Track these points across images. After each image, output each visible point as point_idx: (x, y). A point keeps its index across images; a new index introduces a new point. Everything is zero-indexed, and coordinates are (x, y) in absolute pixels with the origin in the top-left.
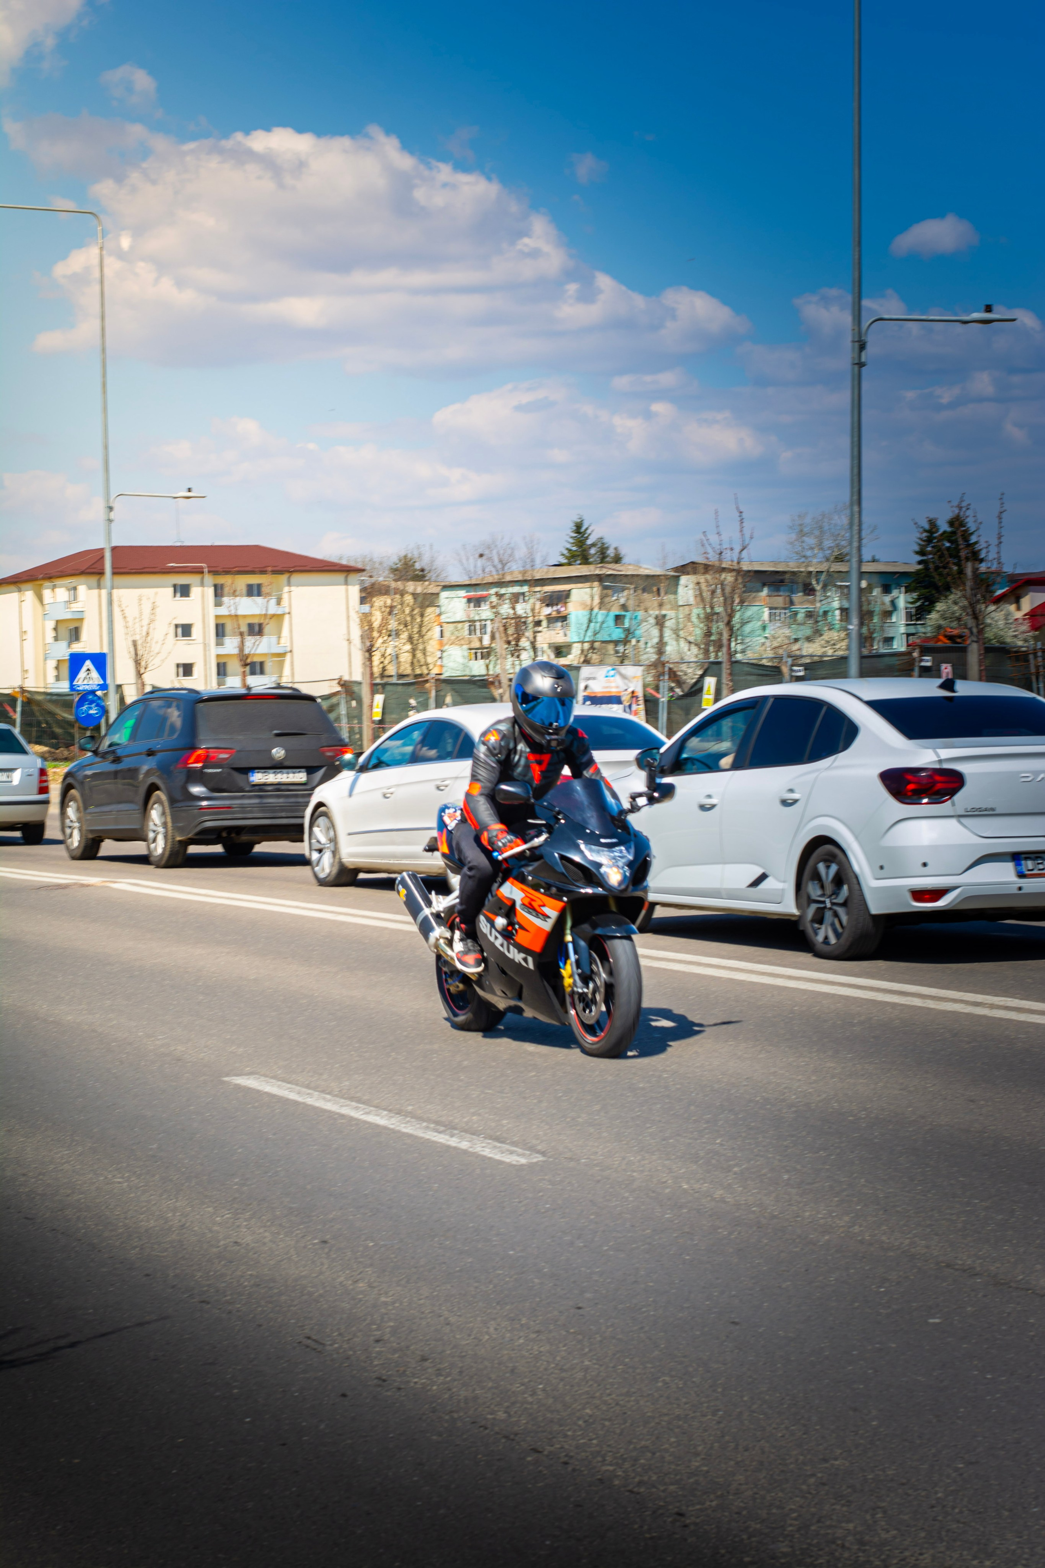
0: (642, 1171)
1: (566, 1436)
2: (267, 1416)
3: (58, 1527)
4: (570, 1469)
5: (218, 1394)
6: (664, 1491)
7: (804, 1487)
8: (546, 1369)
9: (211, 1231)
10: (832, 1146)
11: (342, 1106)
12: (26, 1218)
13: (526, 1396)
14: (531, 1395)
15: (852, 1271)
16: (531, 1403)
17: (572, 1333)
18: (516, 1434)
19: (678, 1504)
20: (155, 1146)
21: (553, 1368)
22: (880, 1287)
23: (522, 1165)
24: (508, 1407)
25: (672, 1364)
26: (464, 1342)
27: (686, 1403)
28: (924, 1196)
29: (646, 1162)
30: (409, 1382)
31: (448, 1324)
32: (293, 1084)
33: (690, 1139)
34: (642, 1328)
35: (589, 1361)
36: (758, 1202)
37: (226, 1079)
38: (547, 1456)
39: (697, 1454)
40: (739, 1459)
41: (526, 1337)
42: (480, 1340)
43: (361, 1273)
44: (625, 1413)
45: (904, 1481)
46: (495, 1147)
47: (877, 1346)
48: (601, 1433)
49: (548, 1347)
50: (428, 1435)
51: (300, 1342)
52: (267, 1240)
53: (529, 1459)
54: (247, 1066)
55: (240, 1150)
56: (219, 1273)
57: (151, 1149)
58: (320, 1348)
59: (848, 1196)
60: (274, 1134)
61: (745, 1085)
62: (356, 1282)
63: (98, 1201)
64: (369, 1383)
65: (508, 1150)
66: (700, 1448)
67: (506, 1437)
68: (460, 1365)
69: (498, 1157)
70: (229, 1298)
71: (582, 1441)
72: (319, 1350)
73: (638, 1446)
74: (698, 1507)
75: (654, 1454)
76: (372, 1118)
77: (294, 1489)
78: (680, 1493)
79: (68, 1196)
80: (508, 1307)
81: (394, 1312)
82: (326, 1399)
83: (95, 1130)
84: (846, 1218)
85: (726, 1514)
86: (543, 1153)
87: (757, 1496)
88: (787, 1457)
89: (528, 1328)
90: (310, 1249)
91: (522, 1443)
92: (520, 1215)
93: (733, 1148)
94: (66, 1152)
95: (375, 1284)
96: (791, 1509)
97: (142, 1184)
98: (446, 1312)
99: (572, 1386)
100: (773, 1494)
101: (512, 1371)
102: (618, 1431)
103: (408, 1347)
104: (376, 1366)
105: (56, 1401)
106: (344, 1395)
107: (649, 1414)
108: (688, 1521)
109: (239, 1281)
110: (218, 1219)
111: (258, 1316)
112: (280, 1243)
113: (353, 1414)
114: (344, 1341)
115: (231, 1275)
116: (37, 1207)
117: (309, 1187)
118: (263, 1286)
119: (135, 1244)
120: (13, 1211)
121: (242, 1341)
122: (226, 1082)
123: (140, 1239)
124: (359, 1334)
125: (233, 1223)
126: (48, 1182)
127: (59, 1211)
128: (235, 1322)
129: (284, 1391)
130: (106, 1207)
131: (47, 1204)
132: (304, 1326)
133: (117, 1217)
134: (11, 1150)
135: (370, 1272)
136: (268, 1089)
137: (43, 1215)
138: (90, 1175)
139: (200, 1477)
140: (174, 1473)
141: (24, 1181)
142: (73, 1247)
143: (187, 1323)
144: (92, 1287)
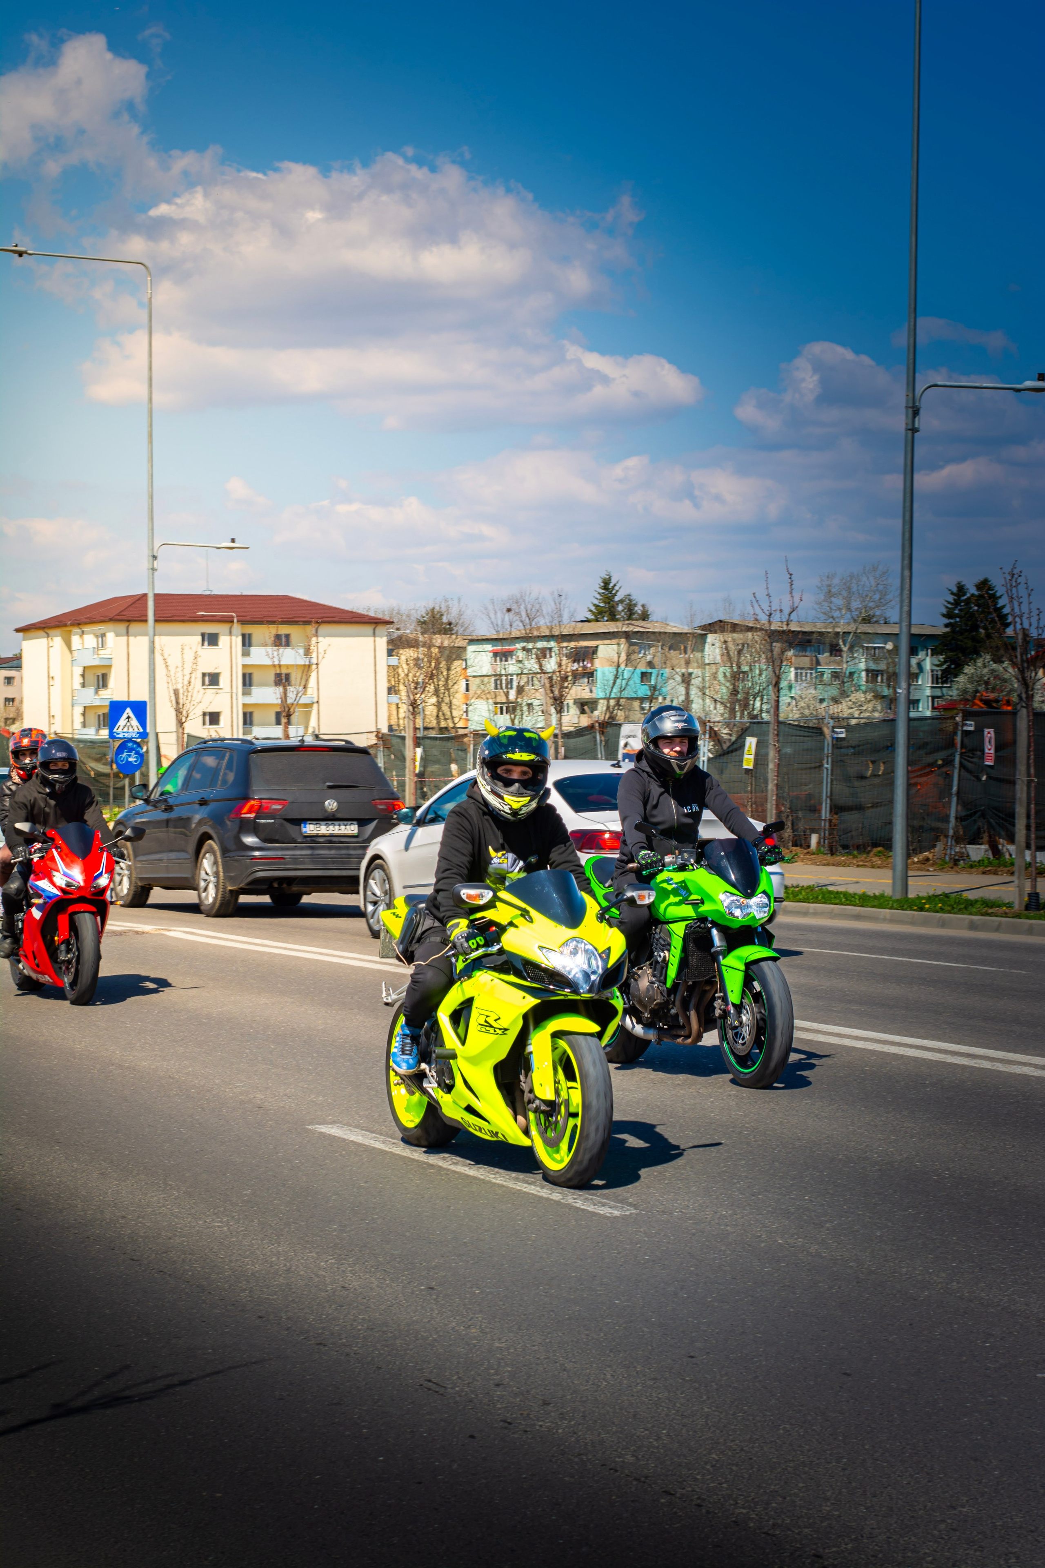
0: (736, 1225)
1: (696, 1480)
2: (399, 1456)
3: (211, 1558)
4: (704, 1511)
5: (347, 1433)
6: (799, 1534)
7: (935, 1532)
8: (667, 1415)
9: (317, 1276)
10: (920, 1204)
11: (429, 1156)
12: (132, 1260)
13: (651, 1440)
14: (656, 1440)
15: (956, 1326)
16: (657, 1448)
17: (690, 1381)
18: (646, 1477)
19: (815, 1547)
20: (249, 1192)
21: (674, 1414)
22: (985, 1342)
23: (616, 1217)
24: (635, 1451)
25: (790, 1412)
26: (582, 1388)
27: (809, 1451)
28: (1018, 1254)
29: (738, 1216)
30: (534, 1425)
31: (565, 1370)
32: (376, 1134)
33: (779, 1194)
34: (756, 1377)
35: (708, 1408)
36: (854, 1258)
37: (309, 1127)
38: (680, 1498)
39: (828, 1500)
40: (869, 1505)
41: (643, 1384)
42: (600, 1386)
43: (472, 1318)
44: (751, 1459)
45: (1033, 1528)
46: (586, 1199)
47: (990, 1398)
48: (729, 1476)
49: (666, 1394)
50: (561, 1476)
51: (421, 1385)
52: (374, 1285)
53: (662, 1501)
54: (330, 1115)
55: (334, 1198)
56: (331, 1317)
57: (246, 1194)
58: (442, 1391)
59: (942, 1253)
60: (366, 1182)
61: (826, 1143)
62: (468, 1327)
63: (201, 1244)
64: (496, 1425)
65: (599, 1202)
66: (829, 1494)
67: (638, 1480)
68: (583, 1410)
69: (591, 1208)
70: (344, 1341)
71: (712, 1485)
72: (441, 1393)
73: (768, 1491)
74: (834, 1549)
75: (785, 1498)
77: (436, 1526)
78: (815, 1536)
79: (170, 1238)
80: (621, 1355)
81: (509, 1357)
82: (455, 1440)
83: (187, 1175)
84: (944, 1275)
85: (863, 1556)
86: (635, 1206)
87: (890, 1540)
88: (916, 1504)
89: (645, 1376)
90: (417, 1294)
91: (653, 1486)
92: (621, 1266)
93: (823, 1205)
94: (162, 1196)
95: (487, 1330)
96: (926, 1553)
97: (242, 1229)
98: (561, 1359)
99: (695, 1432)
100: (906, 1539)
101: (635, 1416)
102: (746, 1476)
103: (528, 1391)
104: (500, 1409)
105: (189, 1437)
107: (774, 1460)
108: (826, 1563)
109: (352, 1325)
110: (322, 1264)
111: (376, 1359)
112: (387, 1289)
113: (484, 1455)
114: (465, 1384)
115: (343, 1319)
116: (141, 1249)
117: (408, 1234)
118: (376, 1330)
119: (244, 1287)
120: (117, 1252)
121: (364, 1383)
122: (310, 1130)
123: (248, 1282)
124: (478, 1378)
125: (338, 1268)
126: (148, 1224)
127: (163, 1253)
128: (354, 1364)
129: (412, 1432)
130: (210, 1250)
131: (150, 1246)
132: (423, 1369)
133: (222, 1260)
134: (106, 1193)
135: (480, 1319)
136: (353, 1138)
137: (149, 1257)
138: (189, 1219)
139: (342, 1513)
140: (316, 1509)
141: (124, 1224)
142: (183, 1289)
143: (306, 1364)
144: (208, 1328)
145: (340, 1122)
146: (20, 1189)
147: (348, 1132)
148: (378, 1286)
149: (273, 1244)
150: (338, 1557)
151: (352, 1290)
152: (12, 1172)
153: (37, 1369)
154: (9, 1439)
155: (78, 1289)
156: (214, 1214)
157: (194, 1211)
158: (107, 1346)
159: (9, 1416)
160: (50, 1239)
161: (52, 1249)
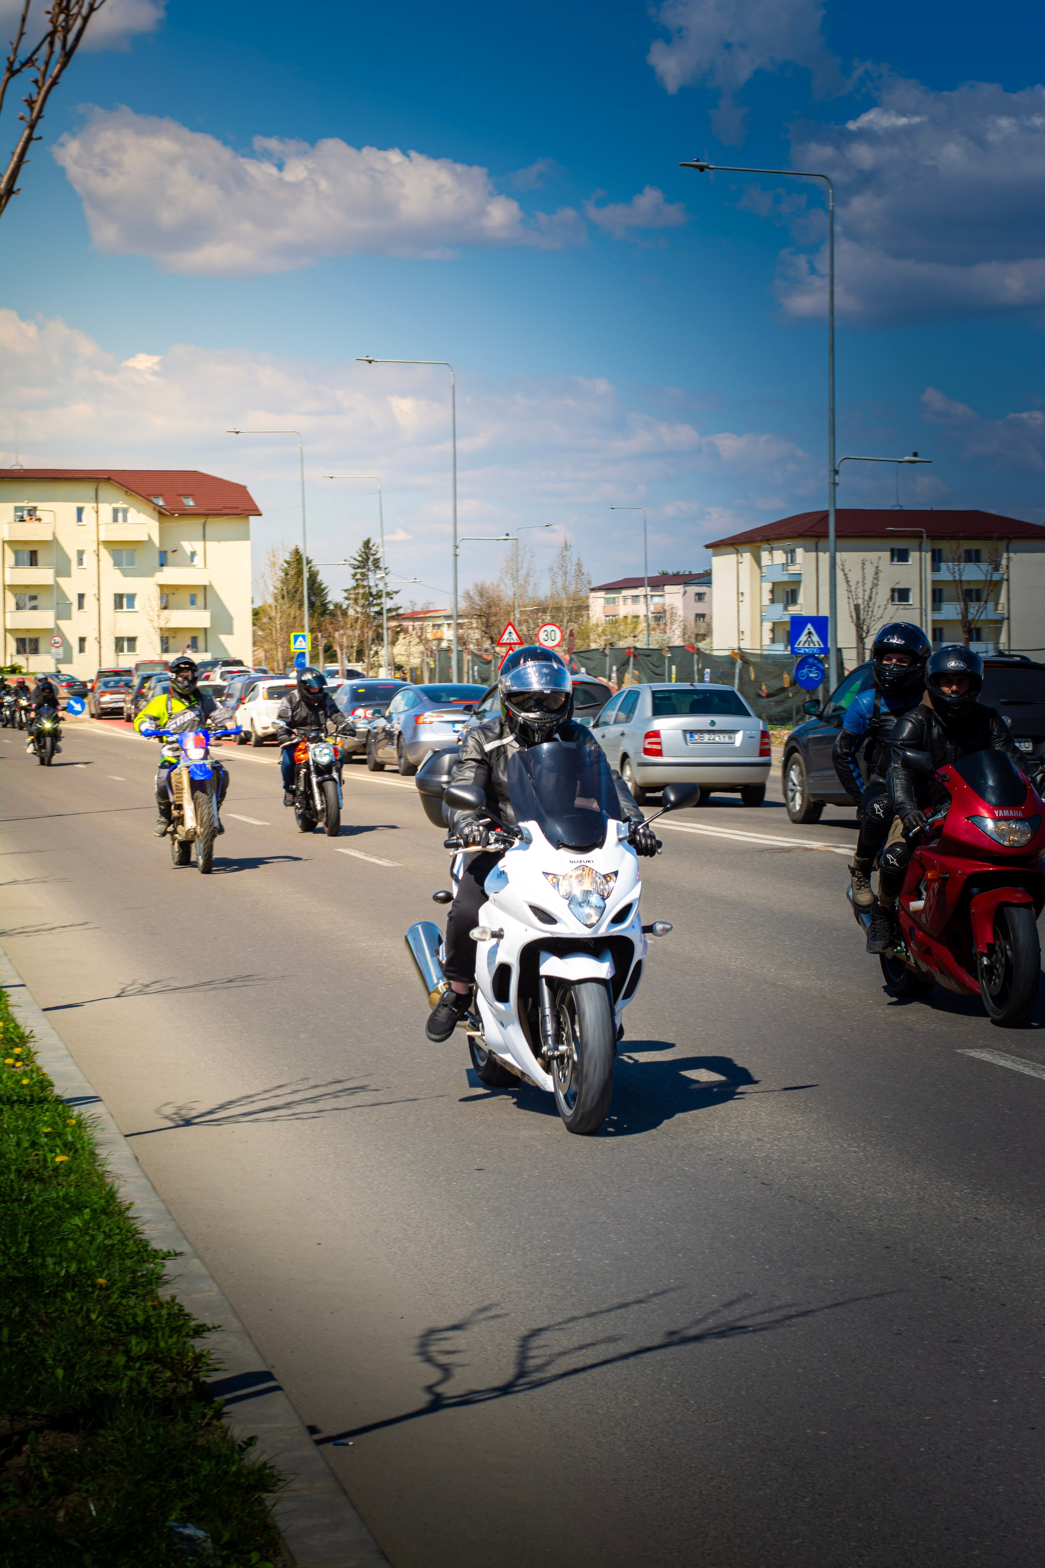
2: (1015, 1399)
3: (807, 1500)
5: (963, 1372)
9: (950, 1205)
12: (764, 1184)
32: (1027, 1059)
37: (958, 1051)
52: (1007, 1218)
54: (980, 1039)
55: (976, 1125)
56: (959, 1249)
57: (886, 1119)
60: (1011, 1109)
63: (834, 1169)
70: (971, 1275)
79: (804, 1163)
94: (801, 1119)
97: (879, 1154)
105: (800, 1371)
109: (980, 1258)
110: (957, 1193)
111: (1002, 1295)
112: (1021, 1221)
115: (972, 1252)
116: (774, 1173)
118: (1005, 1264)
119: (874, 1215)
120: (749, 1175)
121: (986, 1320)
122: (959, 1054)
123: (879, 1211)
125: (972, 1198)
126: (783, 1148)
127: (796, 1177)
128: (978, 1300)
129: (1031, 1373)
130: (843, 1176)
131: (783, 1170)
133: (855, 1186)
134: (745, 1114)
136: (1002, 1063)
137: (780, 1181)
138: (826, 1143)
139: (949, 1457)
140: (922, 1452)
141: (759, 1146)
142: (812, 1216)
143: (929, 1298)
144: (832, 1257)
145: (991, 1047)
147: (998, 1057)
148: (1011, 1219)
149: (908, 1172)
150: (938, 1504)
151: (985, 1222)
153: (656, 1295)
154: (617, 1366)
155: (705, 1212)
156: (852, 1138)
157: (831, 1134)
158: (728, 1273)
159: (619, 1342)
160: (683, 1160)
161: (684, 1170)
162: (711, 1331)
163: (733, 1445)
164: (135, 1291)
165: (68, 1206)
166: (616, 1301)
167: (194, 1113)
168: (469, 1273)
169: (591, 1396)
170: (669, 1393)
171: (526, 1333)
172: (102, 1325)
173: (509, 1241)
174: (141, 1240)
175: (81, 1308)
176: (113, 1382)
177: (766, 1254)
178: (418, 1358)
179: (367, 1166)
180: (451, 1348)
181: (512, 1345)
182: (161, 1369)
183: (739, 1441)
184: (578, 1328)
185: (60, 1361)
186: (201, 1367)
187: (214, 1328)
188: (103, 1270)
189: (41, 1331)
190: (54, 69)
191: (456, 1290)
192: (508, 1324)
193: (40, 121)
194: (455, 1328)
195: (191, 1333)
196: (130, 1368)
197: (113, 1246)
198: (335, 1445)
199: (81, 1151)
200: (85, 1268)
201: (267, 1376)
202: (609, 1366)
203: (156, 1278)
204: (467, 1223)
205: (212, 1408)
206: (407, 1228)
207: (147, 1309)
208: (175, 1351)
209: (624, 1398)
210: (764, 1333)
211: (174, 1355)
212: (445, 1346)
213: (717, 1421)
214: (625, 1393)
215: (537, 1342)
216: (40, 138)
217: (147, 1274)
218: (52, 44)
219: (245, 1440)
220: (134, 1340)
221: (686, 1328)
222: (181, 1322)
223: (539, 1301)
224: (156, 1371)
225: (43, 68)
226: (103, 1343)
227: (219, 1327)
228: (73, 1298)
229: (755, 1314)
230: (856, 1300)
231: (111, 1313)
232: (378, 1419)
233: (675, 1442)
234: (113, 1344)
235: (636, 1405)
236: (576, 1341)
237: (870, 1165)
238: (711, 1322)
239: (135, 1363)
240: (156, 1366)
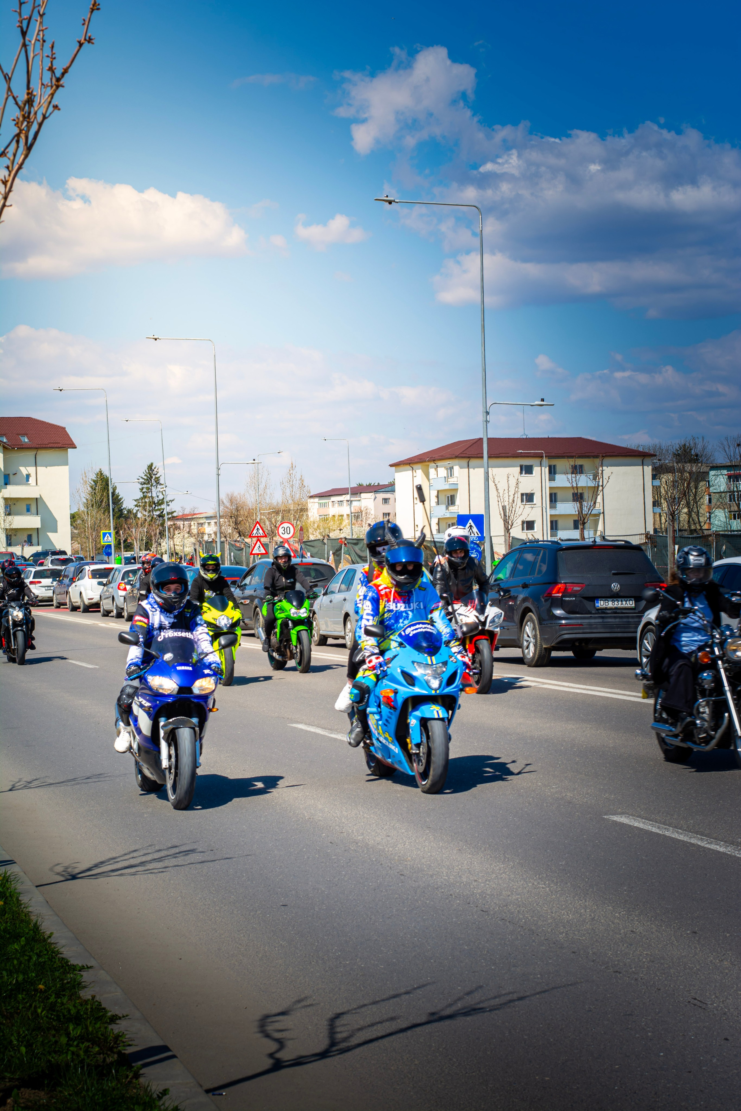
2: (675, 1052)
5: (637, 1035)
9: (613, 923)
11: (691, 838)
12: (483, 911)
20: (563, 863)
32: (653, 822)
37: (605, 817)
43: (724, 954)
51: (689, 1002)
52: (654, 930)
54: (619, 808)
56: (623, 952)
57: (561, 865)
58: (704, 1006)
60: (646, 856)
62: (722, 960)
63: (530, 900)
70: (634, 970)
72: (703, 1007)
76: (713, 847)
77: (702, 1103)
79: (509, 896)
82: (714, 1041)
90: (685, 937)
94: (502, 866)
95: (736, 963)
97: (560, 889)
105: (526, 1037)
106: (726, 1039)
109: (639, 958)
110: (617, 914)
111: (657, 983)
112: (664, 933)
113: (735, 1053)
114: (720, 1001)
115: (633, 954)
116: (488, 903)
117: (677, 894)
118: (656, 962)
119: (562, 931)
120: (472, 905)
121: (648, 1000)
122: (606, 819)
123: (565, 927)
124: (730, 997)
125: (628, 918)
126: (492, 886)
127: (504, 906)
128: (641, 986)
129: (684, 1035)
130: (537, 905)
131: (495, 901)
132: (690, 990)
133: (546, 911)
134: (463, 864)
135: (730, 955)
136: (636, 824)
137: (494, 909)
138: (522, 882)
139: (635, 1093)
140: (617, 1089)
141: (476, 885)
142: (519, 932)
143: (607, 986)
144: (537, 960)
145: (627, 814)
146: (403, 861)
147: (633, 820)
148: (656, 931)
149: (581, 901)
151: (638, 933)
152: (397, 849)
153: (419, 988)
154: (400, 1037)
155: (445, 931)
156: (539, 878)
157: (525, 876)
158: (466, 972)
159: (399, 1021)
160: (424, 896)
161: (426, 903)
162: (460, 1012)
163: (487, 1088)
164: (64, 993)
165: (8, 936)
166: (392, 993)
167: (77, 871)
168: (288, 977)
169: (385, 1058)
170: (438, 1054)
171: (333, 1016)
172: (47, 1017)
173: (312, 954)
174: (63, 958)
175: (31, 1006)
176: (60, 1056)
177: (491, 959)
178: (260, 1035)
179: (205, 905)
180: (283, 1028)
181: (324, 1024)
182: (91, 1046)
183: (491, 1086)
184: (368, 1012)
185: (22, 1042)
186: (119, 1044)
187: (124, 1017)
188: (41, 980)
189: (4, 1022)
190: (19, 159)
191: (280, 988)
192: (320, 1011)
193: (11, 194)
194: (283, 1013)
195: (108, 1021)
196: (71, 1046)
197: (45, 962)
198: (213, 1095)
199: (10, 899)
200: (28, 978)
201: (165, 1049)
202: (394, 1037)
203: (77, 984)
204: (281, 942)
205: (131, 1071)
206: (240, 946)
207: (76, 1005)
208: (100, 1033)
209: (407, 1058)
210: (497, 1012)
211: (100, 1036)
212: (277, 1026)
213: (473, 1072)
214: (408, 1055)
215: (338, 1022)
216: (11, 206)
217: (71, 981)
218: (18, 142)
219: (161, 1091)
220: (71, 1027)
221: (443, 1010)
222: (101, 1014)
223: (339, 995)
224: (88, 1046)
225: (12, 158)
226: (49, 1029)
227: (127, 1016)
228: (24, 999)
229: (489, 999)
230: (556, 988)
231: (52, 1008)
232: (240, 1076)
233: (447, 1087)
234: (55, 1030)
235: (416, 1062)
236: (369, 1021)
237: (554, 897)
238: (459, 1005)
239: (74, 1042)
240: (88, 1044)
